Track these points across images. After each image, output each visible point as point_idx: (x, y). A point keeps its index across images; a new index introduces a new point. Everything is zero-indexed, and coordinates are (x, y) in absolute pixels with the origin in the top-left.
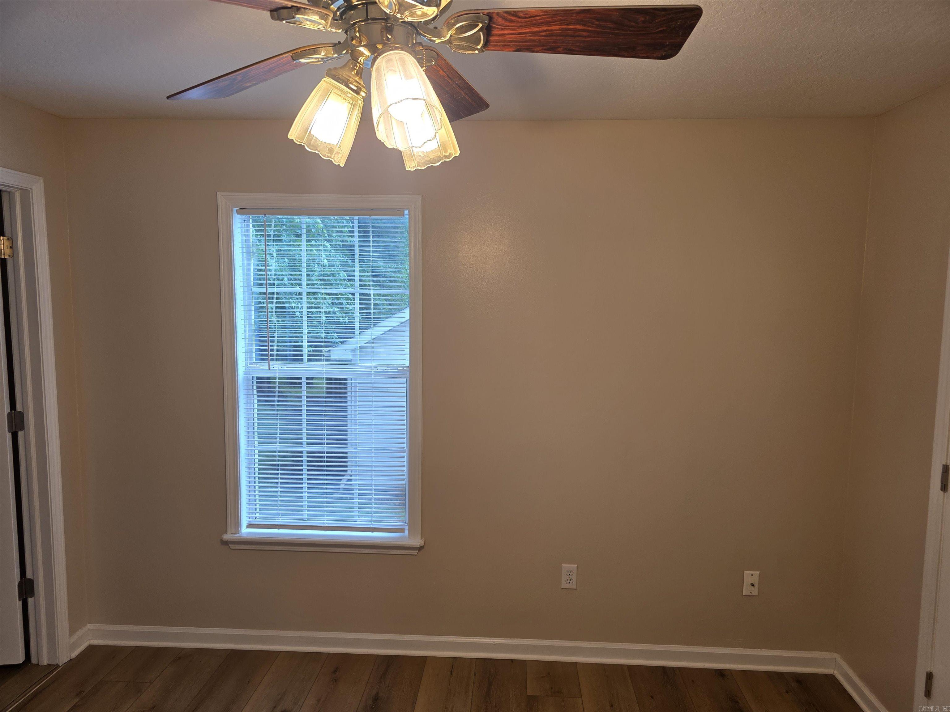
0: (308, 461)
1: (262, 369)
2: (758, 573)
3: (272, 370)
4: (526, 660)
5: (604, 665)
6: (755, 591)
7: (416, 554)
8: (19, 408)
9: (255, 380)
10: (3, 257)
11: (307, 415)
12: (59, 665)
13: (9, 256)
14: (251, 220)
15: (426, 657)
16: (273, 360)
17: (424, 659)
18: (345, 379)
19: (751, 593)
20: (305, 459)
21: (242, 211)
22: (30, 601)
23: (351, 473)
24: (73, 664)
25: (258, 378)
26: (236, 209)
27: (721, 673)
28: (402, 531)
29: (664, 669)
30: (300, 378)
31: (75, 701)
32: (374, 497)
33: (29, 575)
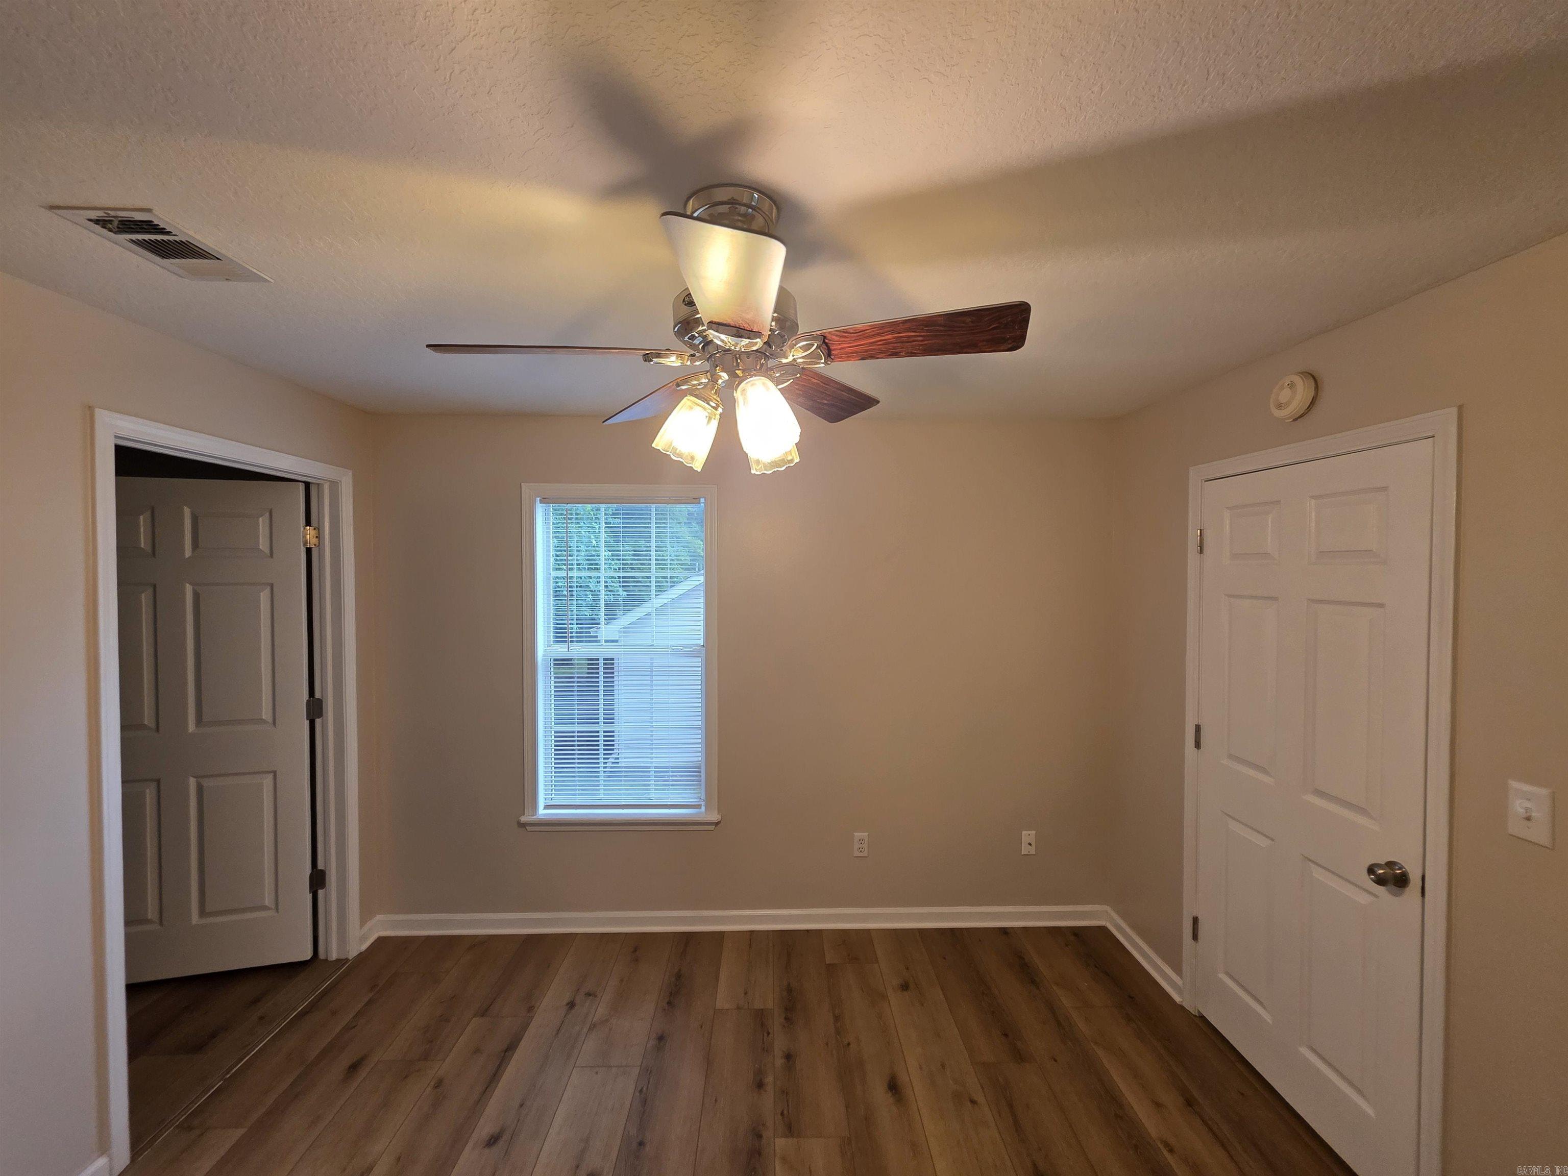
0: (605, 741)
1: (561, 650)
2: (1034, 832)
3: (571, 652)
4: (821, 930)
5: (895, 930)
6: (1032, 850)
7: (713, 829)
8: (318, 695)
9: (553, 662)
10: (308, 547)
11: (604, 695)
12: (348, 959)
13: (315, 545)
14: (551, 508)
15: (724, 932)
16: (572, 642)
17: (722, 934)
18: (613, 659)
19: (1029, 852)
20: (601, 738)
21: (544, 500)
22: (321, 893)
23: (617, 751)
24: (362, 957)
25: (555, 660)
26: (539, 499)
27: (1004, 931)
28: (698, 807)
29: (952, 930)
30: (598, 660)
31: (370, 995)
32: (671, 774)
33: (320, 866)
